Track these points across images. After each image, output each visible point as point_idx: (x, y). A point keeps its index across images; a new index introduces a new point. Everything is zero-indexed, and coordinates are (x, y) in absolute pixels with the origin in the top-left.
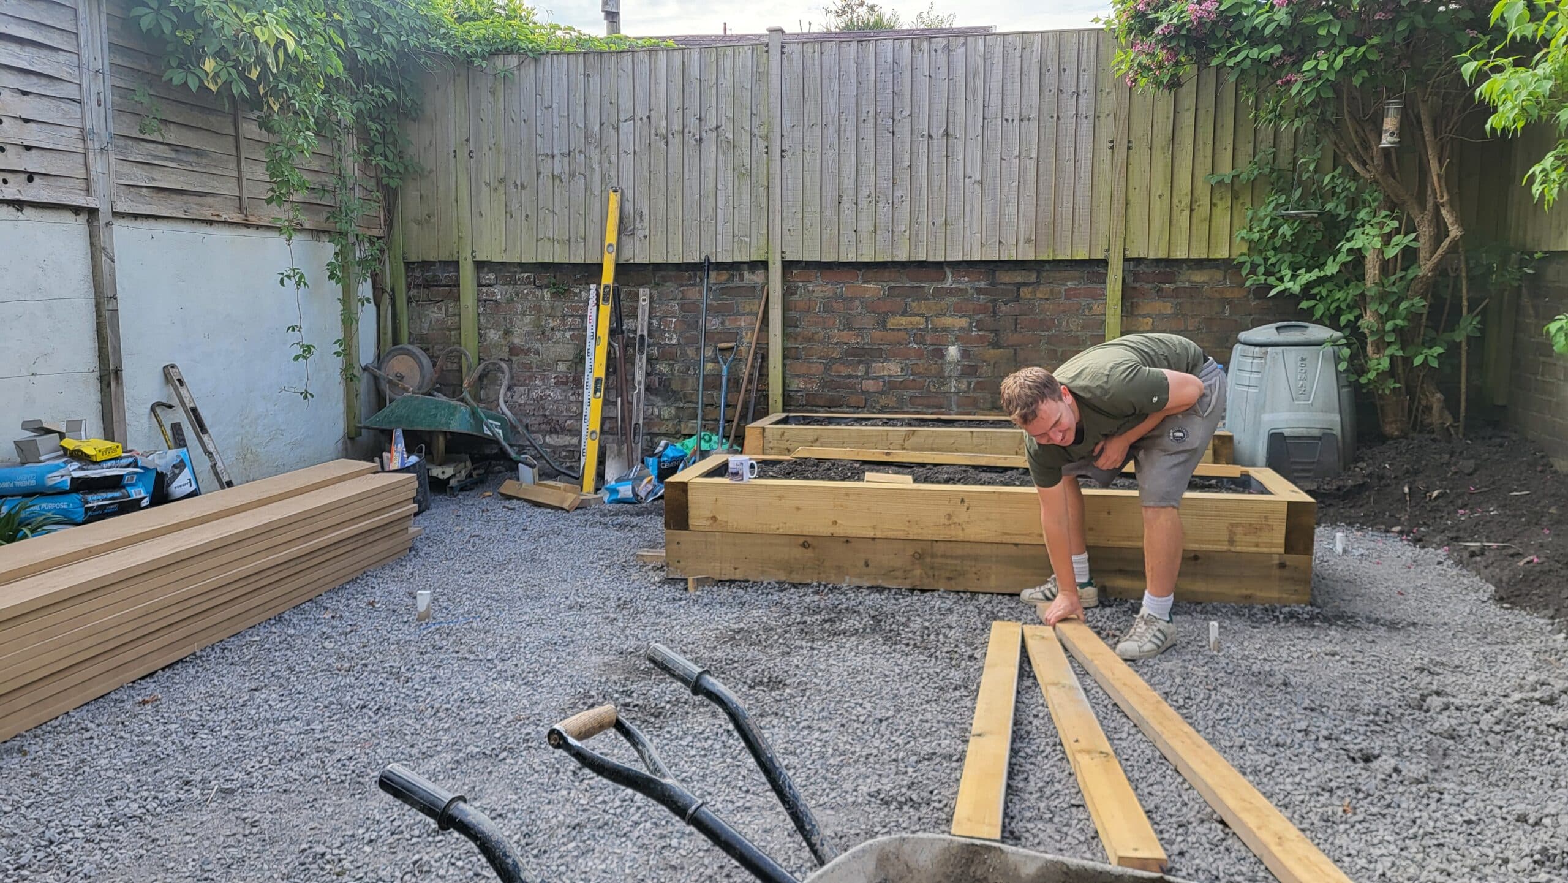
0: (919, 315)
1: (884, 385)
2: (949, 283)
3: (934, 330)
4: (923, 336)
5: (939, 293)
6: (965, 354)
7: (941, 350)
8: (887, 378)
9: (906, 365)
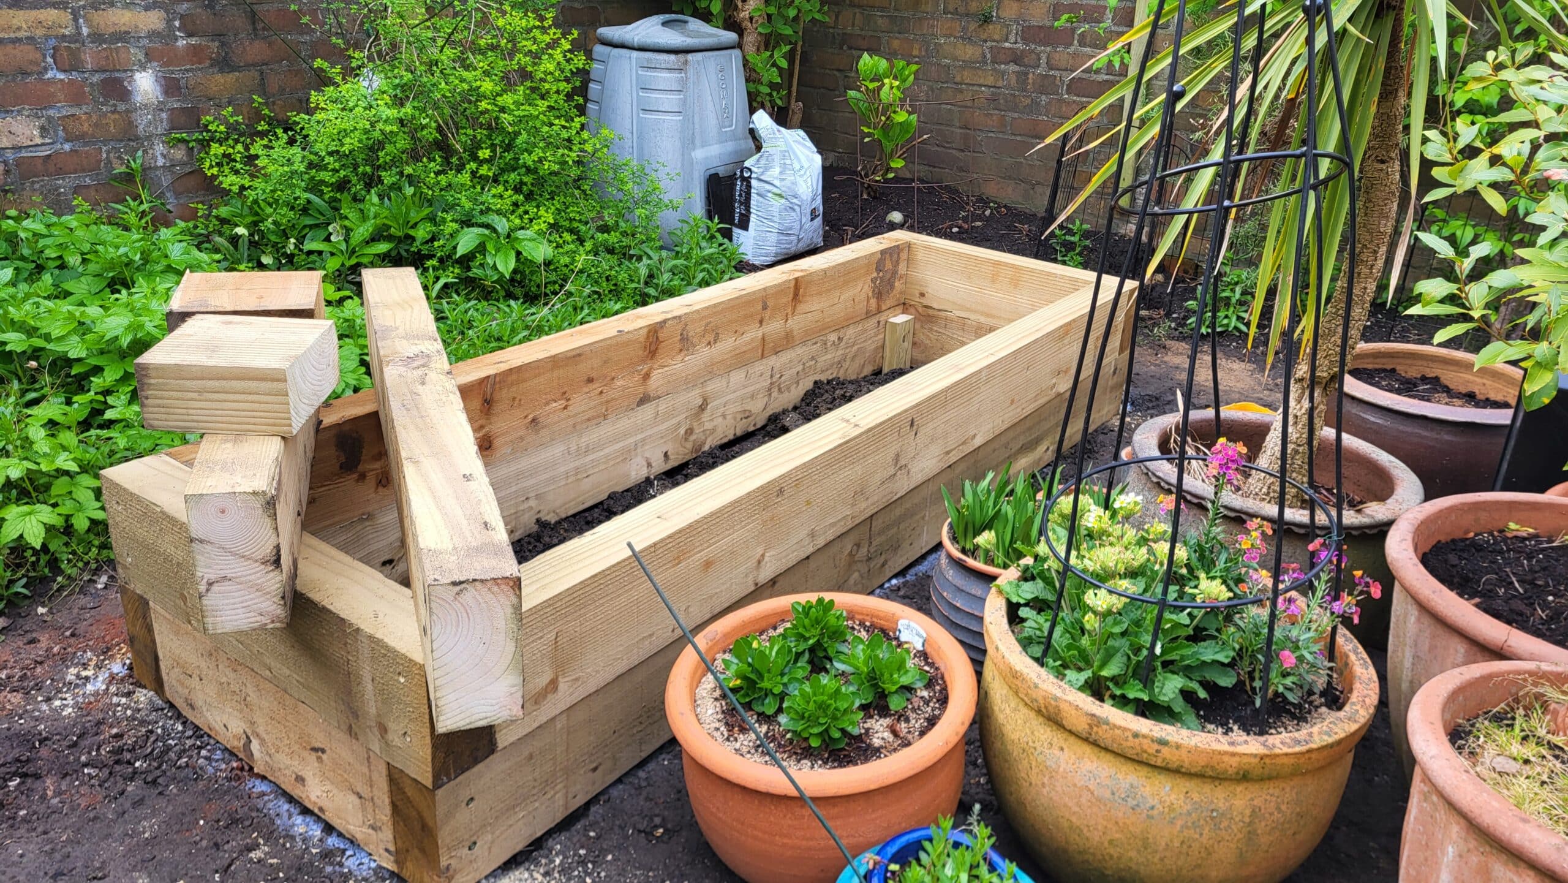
1: (7, 172)
3: (97, 37)
4: (74, 54)
6: (170, 87)
7: (119, 82)
8: (9, 154)
9: (50, 119)
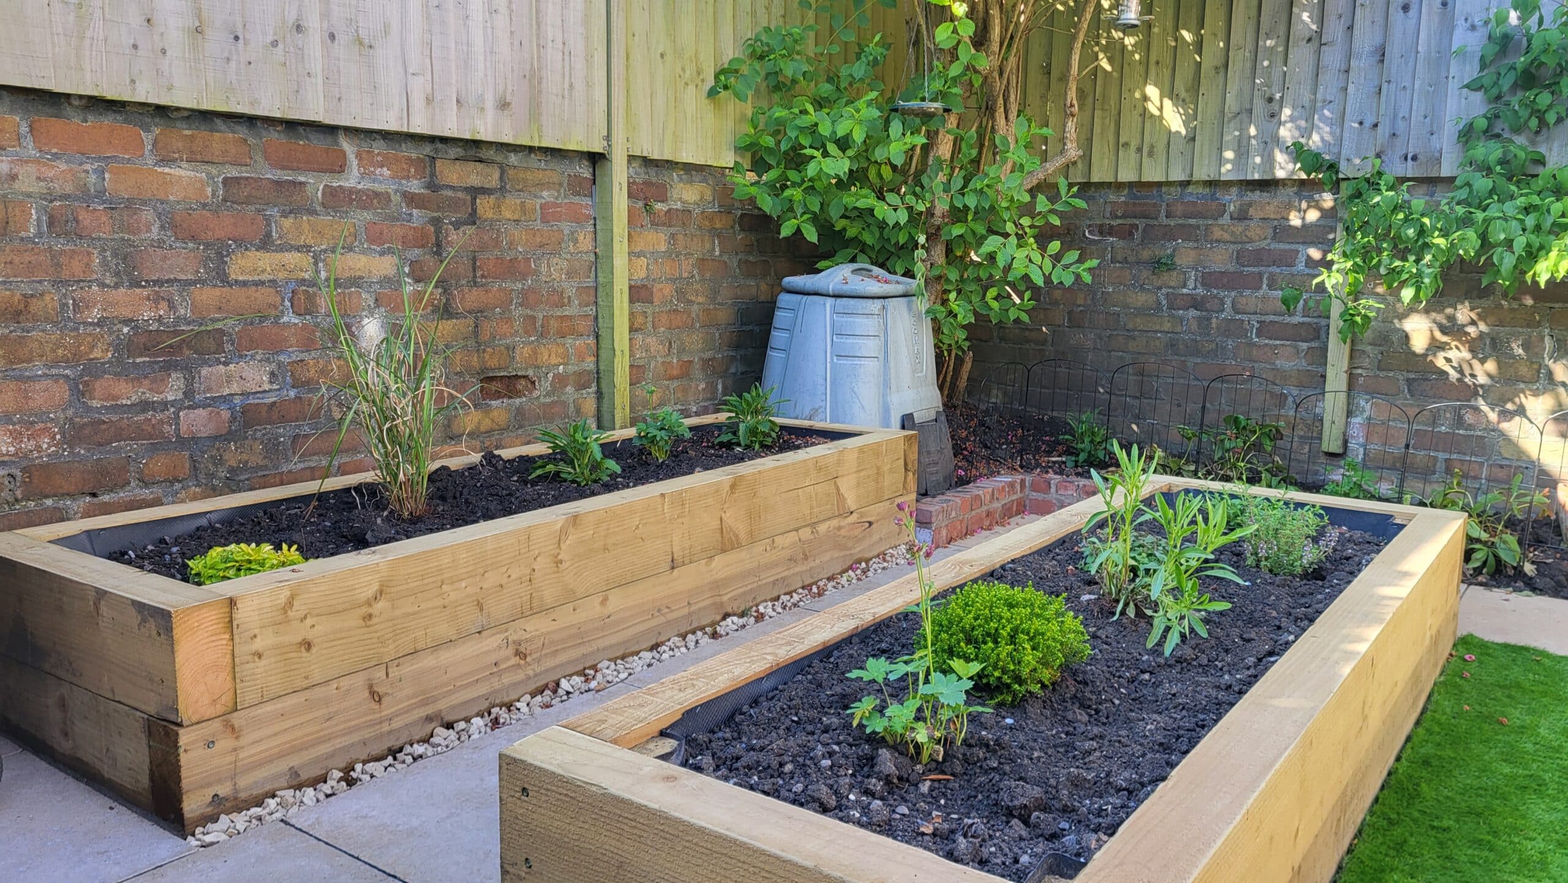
0: (298, 249)
1: (233, 419)
2: (352, 179)
3: (333, 282)
4: (311, 298)
5: (337, 200)
6: (393, 333)
7: (349, 326)
8: (237, 400)
9: (280, 365)
